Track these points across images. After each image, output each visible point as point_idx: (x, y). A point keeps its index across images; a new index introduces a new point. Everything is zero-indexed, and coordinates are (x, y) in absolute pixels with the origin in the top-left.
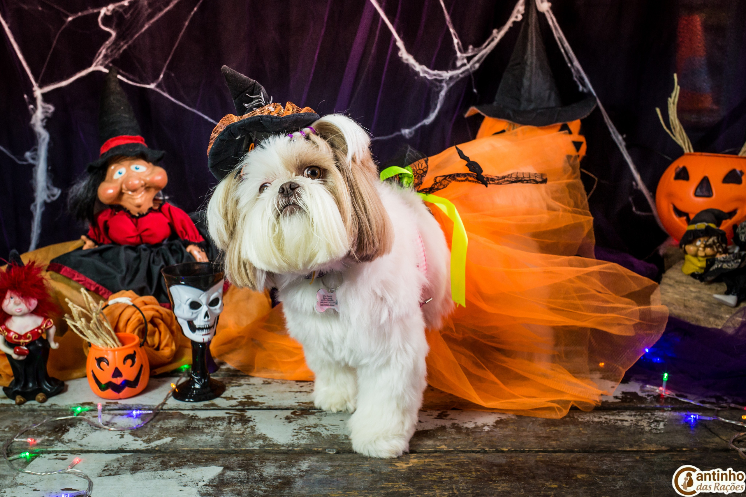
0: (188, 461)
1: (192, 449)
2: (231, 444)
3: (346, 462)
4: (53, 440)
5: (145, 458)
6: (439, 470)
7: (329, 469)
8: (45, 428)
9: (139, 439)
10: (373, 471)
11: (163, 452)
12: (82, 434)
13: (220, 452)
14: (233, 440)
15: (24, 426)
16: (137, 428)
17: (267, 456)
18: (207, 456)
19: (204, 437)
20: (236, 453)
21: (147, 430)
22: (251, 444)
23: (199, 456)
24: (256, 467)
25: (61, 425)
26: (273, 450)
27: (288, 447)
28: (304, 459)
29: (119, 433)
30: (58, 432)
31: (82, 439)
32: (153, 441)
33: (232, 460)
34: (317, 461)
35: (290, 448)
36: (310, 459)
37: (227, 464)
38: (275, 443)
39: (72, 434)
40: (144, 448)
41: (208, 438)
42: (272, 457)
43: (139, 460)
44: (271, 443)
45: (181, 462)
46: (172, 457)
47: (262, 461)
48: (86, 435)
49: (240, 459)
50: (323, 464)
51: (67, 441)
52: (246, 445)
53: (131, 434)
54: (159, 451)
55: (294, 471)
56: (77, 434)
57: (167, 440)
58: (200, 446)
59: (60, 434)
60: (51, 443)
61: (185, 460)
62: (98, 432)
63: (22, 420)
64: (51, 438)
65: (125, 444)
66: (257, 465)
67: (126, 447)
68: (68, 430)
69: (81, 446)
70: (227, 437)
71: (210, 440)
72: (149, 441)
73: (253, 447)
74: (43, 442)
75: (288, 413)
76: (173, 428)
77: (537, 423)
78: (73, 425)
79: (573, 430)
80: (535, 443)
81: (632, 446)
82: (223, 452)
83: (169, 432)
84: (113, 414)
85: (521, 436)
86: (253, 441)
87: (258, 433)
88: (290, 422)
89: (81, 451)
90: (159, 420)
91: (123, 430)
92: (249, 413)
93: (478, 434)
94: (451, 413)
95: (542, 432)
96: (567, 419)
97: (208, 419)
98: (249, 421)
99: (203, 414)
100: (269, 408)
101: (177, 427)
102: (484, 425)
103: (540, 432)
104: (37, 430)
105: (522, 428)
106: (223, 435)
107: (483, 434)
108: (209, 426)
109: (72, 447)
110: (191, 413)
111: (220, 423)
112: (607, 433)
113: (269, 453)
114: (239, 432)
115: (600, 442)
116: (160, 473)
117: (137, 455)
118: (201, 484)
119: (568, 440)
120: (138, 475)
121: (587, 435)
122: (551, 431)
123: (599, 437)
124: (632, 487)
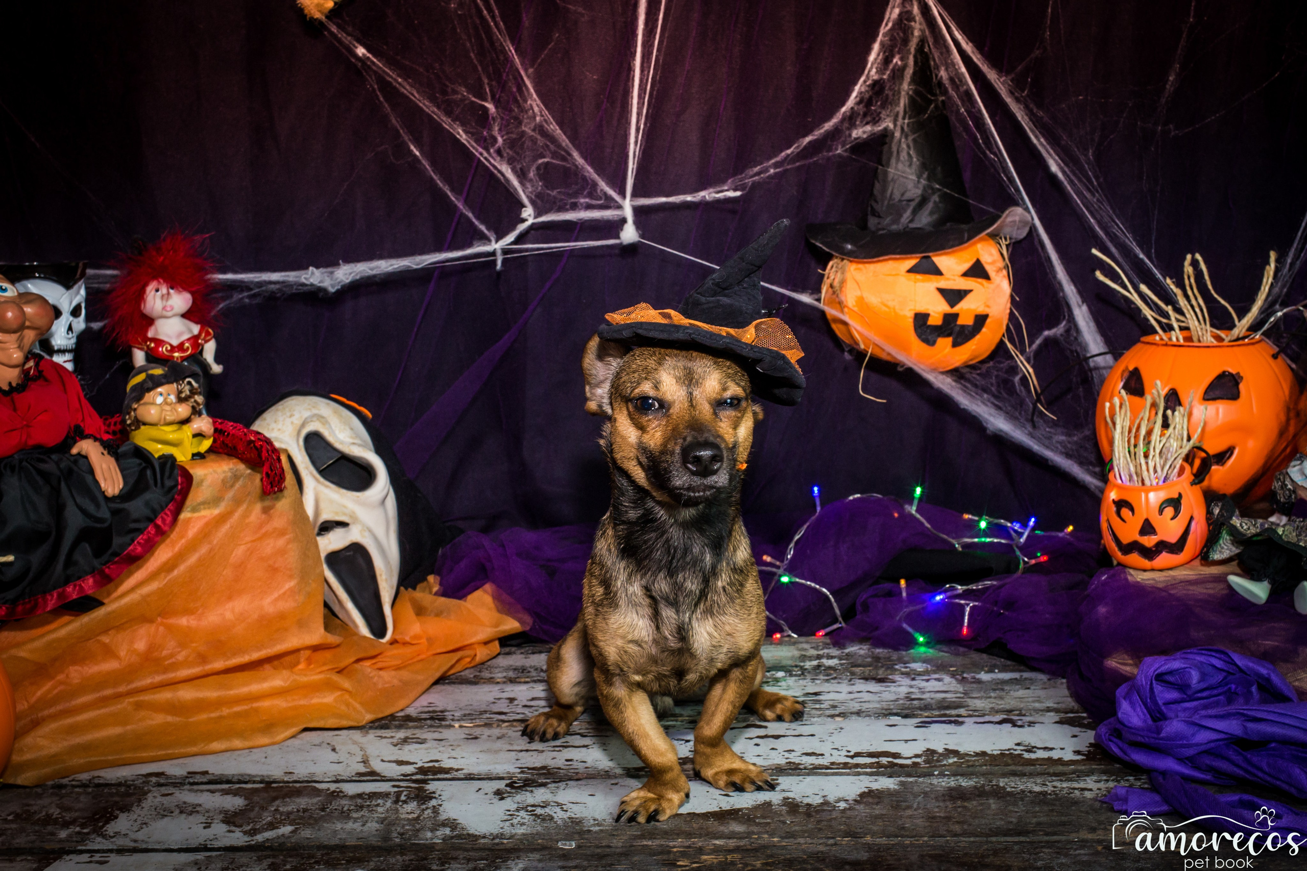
0: (314, 864)
1: (326, 843)
2: (395, 835)
3: (589, 861)
4: (88, 834)
5: (243, 859)
8: (76, 814)
9: (237, 829)
11: (276, 850)
12: (139, 822)
13: (374, 849)
14: (399, 829)
15: (41, 812)
16: (236, 813)
17: (455, 853)
18: (351, 855)
19: (350, 825)
20: (402, 849)
21: (252, 815)
22: (429, 835)
23: (336, 854)
25: (106, 810)
26: (467, 844)
27: (493, 839)
28: (518, 858)
29: (203, 820)
30: (98, 820)
31: (138, 831)
32: (260, 833)
33: (392, 860)
34: (540, 861)
35: (497, 841)
36: (527, 857)
38: (471, 832)
39: (122, 824)
40: (245, 845)
41: (357, 826)
42: (461, 855)
43: (231, 863)
44: (465, 832)
45: (304, 863)
46: (290, 857)
47: (445, 861)
48: (145, 823)
50: (550, 864)
51: (112, 834)
52: (421, 836)
53: (223, 822)
54: (270, 848)
56: (131, 823)
57: (287, 829)
58: (340, 839)
59: (101, 824)
60: (83, 837)
61: (311, 862)
62: (166, 819)
63: (40, 802)
64: (85, 831)
65: (211, 837)
67: (212, 843)
68: (116, 817)
69: (135, 841)
70: (389, 825)
71: (359, 829)
72: (253, 832)
73: (432, 839)
74: (70, 836)
75: (501, 785)
76: (298, 811)
77: (933, 796)
78: (126, 809)
79: (993, 806)
80: (925, 827)
81: (1093, 830)
82: (380, 848)
83: (288, 818)
84: (197, 791)
85: (901, 816)
86: (433, 830)
87: (443, 817)
88: (502, 799)
89: (135, 850)
90: (274, 799)
91: (211, 815)
92: (431, 787)
93: (826, 816)
94: (785, 782)
95: (938, 809)
96: (987, 788)
97: (360, 796)
98: (431, 798)
99: (351, 789)
100: (470, 778)
101: (305, 810)
102: (839, 801)
103: (936, 810)
104: (63, 817)
105: (904, 804)
106: (382, 821)
107: (834, 815)
108: (362, 807)
109: (121, 842)
110: (333, 787)
111: (379, 801)
112: (1052, 810)
113: (460, 849)
114: (410, 816)
115: (1039, 824)
117: (231, 855)
119: (984, 820)
121: (1017, 815)
122: (956, 808)
123: (1038, 817)
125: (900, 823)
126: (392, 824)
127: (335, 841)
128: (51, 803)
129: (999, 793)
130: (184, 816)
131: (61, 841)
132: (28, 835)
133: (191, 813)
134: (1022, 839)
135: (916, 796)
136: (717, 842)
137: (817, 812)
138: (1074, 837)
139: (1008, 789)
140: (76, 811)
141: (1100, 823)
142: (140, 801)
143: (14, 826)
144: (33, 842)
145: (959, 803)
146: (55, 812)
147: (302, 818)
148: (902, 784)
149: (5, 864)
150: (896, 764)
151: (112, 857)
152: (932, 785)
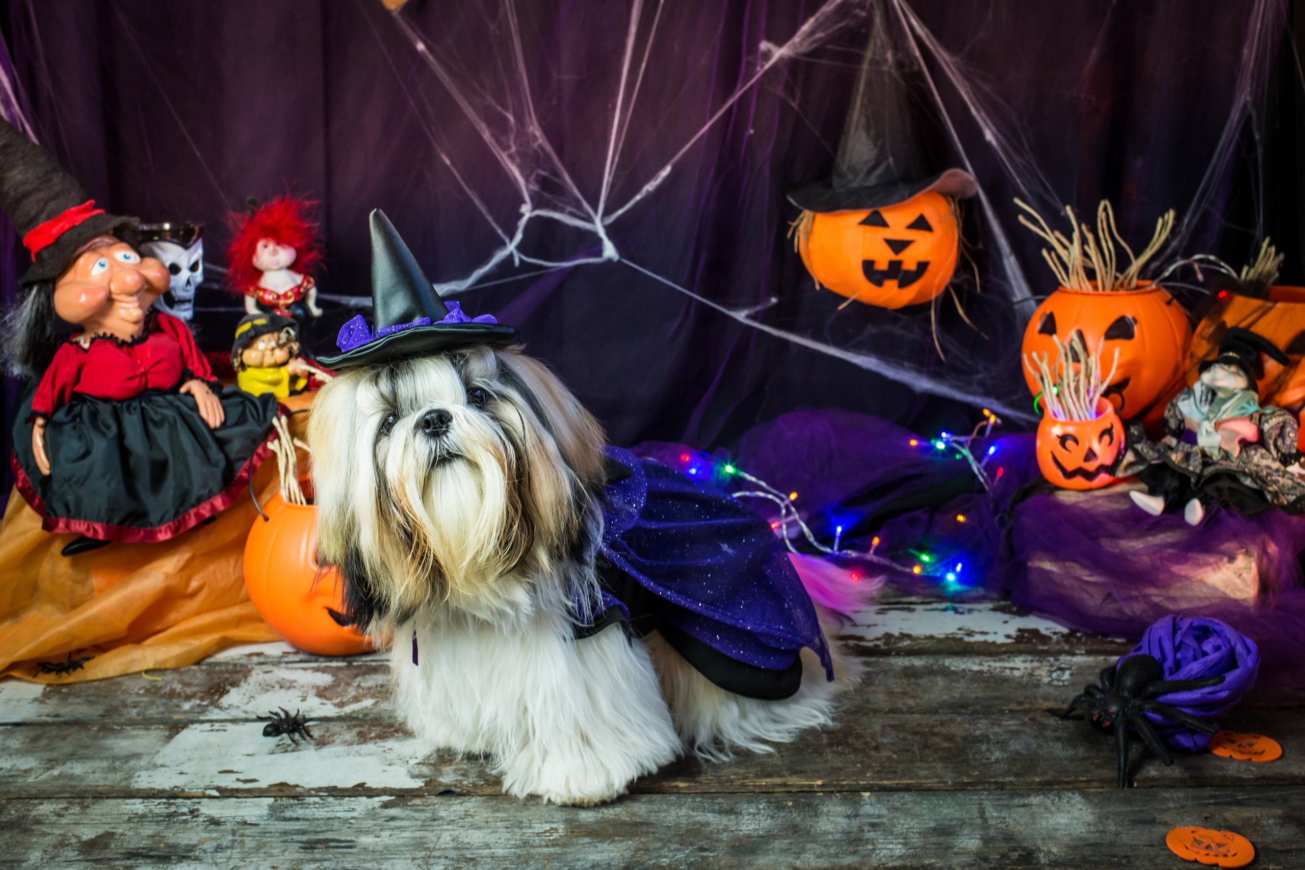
0: (396, 731)
4: (207, 706)
5: (335, 727)
8: (195, 689)
9: (328, 701)
11: (362, 720)
12: (248, 696)
15: (166, 687)
16: (326, 687)
21: (339, 690)
25: (219, 684)
29: (300, 693)
30: (213, 694)
31: (247, 703)
32: (347, 705)
39: (233, 697)
40: (336, 715)
43: (328, 730)
45: (385, 732)
46: (374, 726)
48: (253, 697)
51: (226, 706)
53: (316, 695)
54: (357, 718)
56: (241, 696)
57: (368, 703)
59: (216, 697)
60: (203, 710)
61: (392, 729)
62: (269, 694)
64: (205, 703)
65: (308, 709)
67: (310, 713)
68: (228, 692)
69: (246, 712)
72: (341, 705)
74: (192, 708)
76: (377, 686)
77: (891, 674)
78: (235, 684)
79: (941, 683)
80: (886, 701)
81: (1021, 702)
83: (370, 692)
84: (293, 668)
85: (866, 692)
89: (247, 720)
90: (356, 676)
91: (305, 689)
95: (897, 685)
96: (935, 667)
101: (382, 686)
103: (894, 686)
104: (184, 692)
105: (868, 681)
109: (234, 713)
112: (988, 687)
115: (977, 698)
116: (356, 747)
117: (325, 724)
118: (413, 762)
119: (932, 696)
120: (326, 750)
121: (959, 690)
122: (909, 684)
123: (976, 692)
124: (1015, 758)
125: (866, 697)
128: (173, 680)
129: (946, 673)
130: (283, 690)
131: (185, 712)
132: (158, 707)
133: (289, 688)
134: (964, 711)
135: (878, 675)
138: (1005, 708)
139: (952, 668)
140: (195, 686)
141: (1027, 697)
142: (246, 677)
143: (145, 699)
144: (163, 713)
145: (913, 680)
146: (178, 687)
147: (380, 692)
148: (866, 663)
149: (142, 732)
150: (860, 646)
151: (230, 726)
152: (890, 664)
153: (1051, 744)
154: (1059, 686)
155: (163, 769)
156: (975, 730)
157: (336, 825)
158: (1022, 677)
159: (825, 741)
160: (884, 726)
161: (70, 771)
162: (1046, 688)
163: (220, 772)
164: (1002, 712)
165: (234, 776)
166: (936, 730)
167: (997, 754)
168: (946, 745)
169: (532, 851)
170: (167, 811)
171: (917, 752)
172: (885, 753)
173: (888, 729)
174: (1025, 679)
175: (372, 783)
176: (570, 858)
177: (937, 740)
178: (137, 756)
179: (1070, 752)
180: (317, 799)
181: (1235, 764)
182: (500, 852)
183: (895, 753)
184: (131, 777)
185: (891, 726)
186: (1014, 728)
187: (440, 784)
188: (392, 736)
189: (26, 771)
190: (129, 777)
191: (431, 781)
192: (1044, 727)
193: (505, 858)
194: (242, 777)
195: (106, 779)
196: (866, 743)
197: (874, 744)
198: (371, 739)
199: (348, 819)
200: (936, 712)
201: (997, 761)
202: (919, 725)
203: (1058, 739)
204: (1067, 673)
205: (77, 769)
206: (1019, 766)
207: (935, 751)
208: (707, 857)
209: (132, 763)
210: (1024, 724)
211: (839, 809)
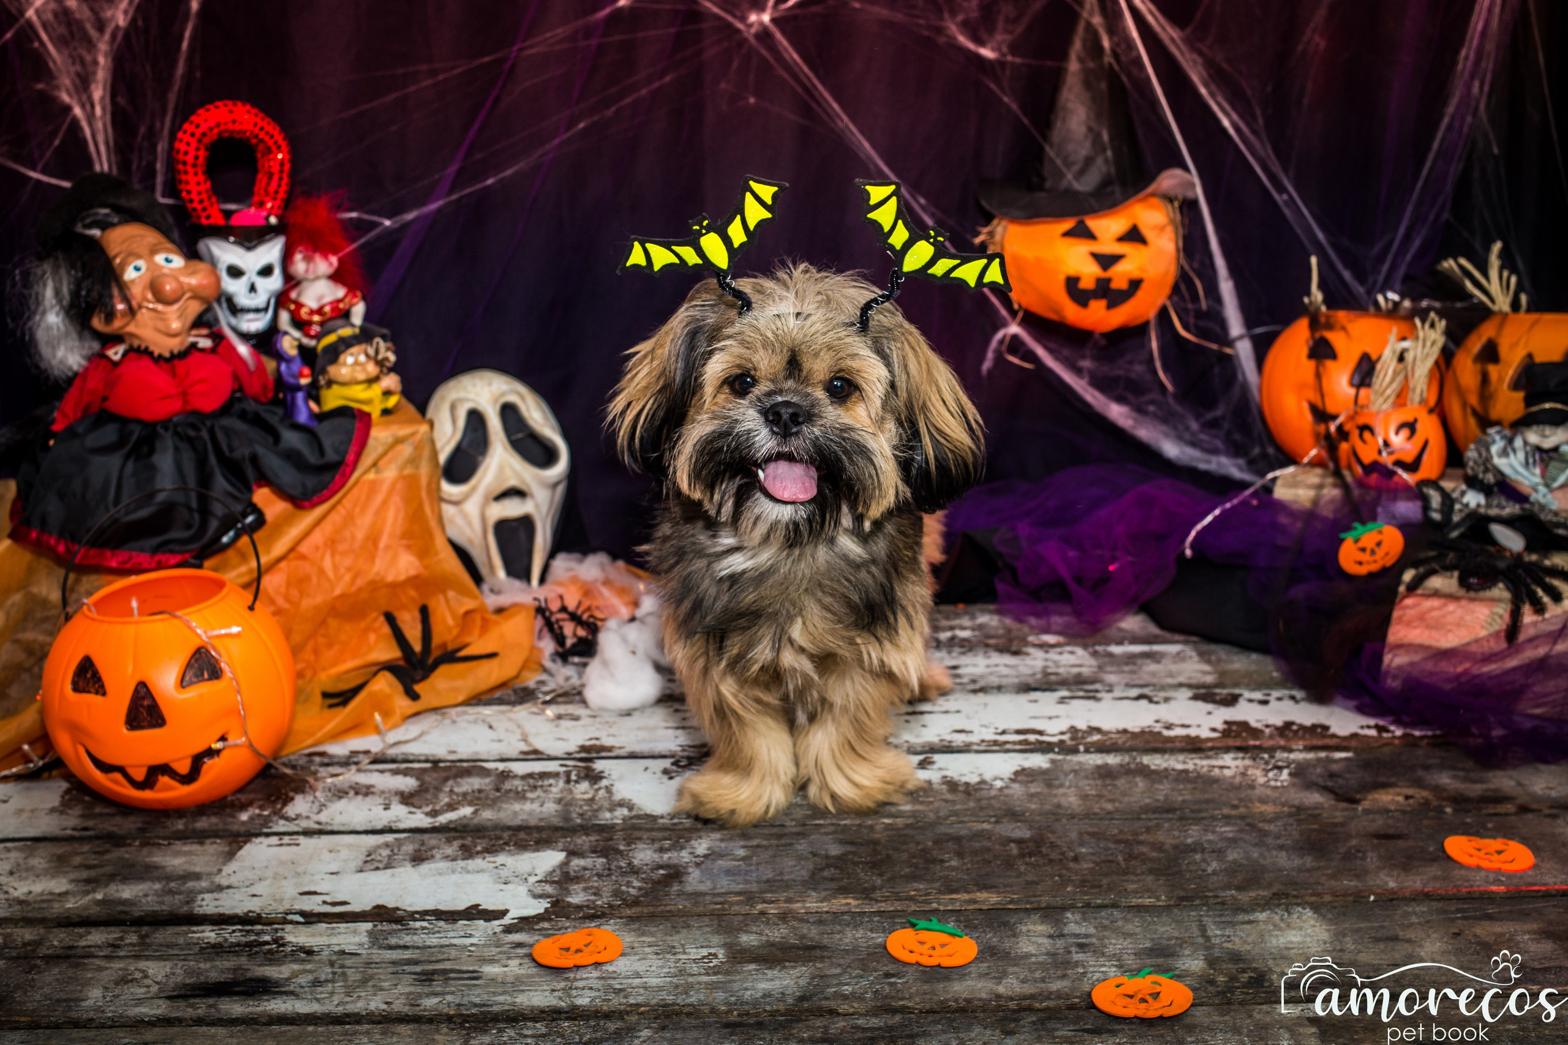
0: (506, 844)
1: (510, 824)
2: (574, 815)
4: (269, 816)
5: (432, 840)
6: (923, 850)
7: (741, 852)
8: (250, 796)
9: (417, 811)
10: (814, 855)
12: (317, 804)
13: (556, 829)
14: (577, 809)
16: (411, 793)
17: (638, 834)
18: (536, 835)
19: (528, 806)
20: (585, 829)
21: (429, 796)
22: (608, 815)
24: (620, 852)
25: (279, 790)
27: (671, 819)
28: (700, 837)
29: (381, 801)
30: (276, 802)
31: (319, 813)
32: (442, 814)
33: (579, 841)
34: (722, 840)
35: (676, 821)
36: (708, 837)
37: (572, 847)
39: (300, 806)
40: (429, 826)
41: (535, 806)
42: (645, 835)
43: (423, 844)
45: (494, 845)
46: (478, 839)
47: (630, 841)
48: (324, 806)
49: (592, 838)
50: (731, 844)
51: (293, 816)
52: (600, 816)
53: (402, 803)
54: (455, 830)
55: (685, 856)
56: (309, 804)
57: (466, 811)
58: (522, 820)
59: (279, 807)
60: (266, 821)
61: (501, 842)
62: (344, 801)
64: (266, 813)
65: (394, 819)
66: (622, 848)
67: (397, 824)
68: (292, 800)
69: (319, 823)
70: (566, 805)
71: (538, 810)
72: (434, 814)
73: (612, 819)
75: (667, 763)
76: (473, 792)
77: (1082, 774)
78: (300, 790)
79: (1141, 784)
80: (1079, 806)
81: (1235, 807)
82: (562, 829)
83: (466, 798)
84: (366, 771)
85: (1056, 795)
86: (611, 810)
87: (617, 797)
88: (671, 778)
89: (321, 832)
90: (446, 779)
91: (387, 796)
92: (599, 765)
93: (984, 793)
94: (940, 759)
95: (1090, 787)
96: (1132, 766)
97: (531, 775)
98: (601, 778)
99: (520, 768)
100: (633, 756)
101: (480, 791)
102: (996, 779)
103: (1086, 788)
104: (238, 799)
105: (1057, 783)
106: (559, 801)
107: (993, 793)
108: (535, 788)
109: (304, 824)
110: (501, 766)
111: (552, 781)
112: (1195, 789)
113: (640, 829)
114: (586, 796)
115: (1184, 801)
116: (461, 863)
117: (418, 836)
118: (532, 879)
119: (1133, 799)
120: (425, 867)
121: (1163, 790)
122: (1105, 786)
123: (1183, 795)
124: (1233, 870)
125: (1055, 801)
126: (569, 804)
127: (517, 822)
129: (1144, 771)
130: (360, 797)
131: (244, 824)
132: (208, 818)
133: (366, 794)
134: (1170, 817)
135: (1066, 774)
136: (887, 821)
137: (976, 790)
138: (1216, 813)
139: (1153, 768)
140: (250, 793)
141: (1241, 800)
144: (216, 825)
145: (1108, 782)
147: (478, 799)
148: (1053, 761)
149: (195, 848)
150: (1043, 742)
151: (302, 839)
152: (1080, 763)
153: (1275, 853)
154: (1276, 788)
155: (231, 891)
156: (1186, 837)
157: (453, 953)
158: (1234, 777)
159: (1015, 852)
160: (1081, 834)
161: (117, 895)
162: (1263, 789)
163: (302, 894)
164: (1214, 818)
165: (319, 899)
166: (1142, 838)
167: (1214, 865)
168: (1154, 854)
169: (691, 979)
170: (244, 939)
171: (1123, 863)
172: (1085, 865)
173: (1086, 837)
174: (1238, 780)
175: (488, 905)
176: (736, 986)
177: (1144, 849)
178: (197, 876)
179: (1297, 862)
180: (425, 924)
181: (1483, 874)
182: (654, 981)
183: (1097, 864)
184: (193, 900)
185: (1088, 834)
186: (1231, 835)
187: (569, 905)
188: (503, 850)
189: (60, 895)
190: (190, 901)
191: (557, 901)
192: (1265, 834)
193: (660, 989)
194: (328, 899)
195: (163, 903)
196: (1063, 854)
197: (1072, 854)
198: (478, 853)
199: (465, 947)
200: (1139, 819)
201: (1214, 873)
202: (1121, 832)
203: (1281, 847)
204: (1286, 772)
205: (127, 892)
206: (1240, 878)
207: (1143, 862)
208: (896, 983)
209: (191, 884)
210: (1241, 831)
211: (1041, 928)
